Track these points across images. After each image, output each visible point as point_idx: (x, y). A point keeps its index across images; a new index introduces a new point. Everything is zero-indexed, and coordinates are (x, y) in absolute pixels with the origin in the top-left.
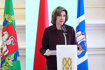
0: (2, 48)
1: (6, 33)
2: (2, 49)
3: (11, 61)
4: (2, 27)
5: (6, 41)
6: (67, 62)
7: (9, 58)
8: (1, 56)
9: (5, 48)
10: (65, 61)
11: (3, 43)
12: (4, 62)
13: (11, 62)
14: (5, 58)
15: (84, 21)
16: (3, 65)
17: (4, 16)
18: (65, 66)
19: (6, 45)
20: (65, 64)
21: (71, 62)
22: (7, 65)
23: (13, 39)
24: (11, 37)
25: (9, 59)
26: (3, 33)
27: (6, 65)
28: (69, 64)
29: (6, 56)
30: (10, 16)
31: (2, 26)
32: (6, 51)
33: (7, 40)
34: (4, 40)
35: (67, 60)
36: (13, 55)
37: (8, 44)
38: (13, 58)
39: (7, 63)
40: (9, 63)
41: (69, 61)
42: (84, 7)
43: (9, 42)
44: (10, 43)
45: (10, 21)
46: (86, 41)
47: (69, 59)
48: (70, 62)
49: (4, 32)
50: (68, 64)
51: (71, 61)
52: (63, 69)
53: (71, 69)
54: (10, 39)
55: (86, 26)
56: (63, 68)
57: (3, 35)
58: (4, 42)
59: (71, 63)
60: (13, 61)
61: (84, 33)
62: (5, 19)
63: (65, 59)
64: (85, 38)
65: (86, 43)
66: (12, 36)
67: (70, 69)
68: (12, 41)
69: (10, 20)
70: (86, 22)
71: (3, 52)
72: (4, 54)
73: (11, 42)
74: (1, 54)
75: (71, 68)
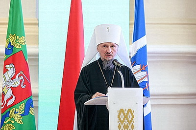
0: (3, 93)
1: (11, 68)
2: (3, 95)
3: (19, 116)
4: (4, 57)
5: (11, 81)
6: (126, 117)
7: (17, 110)
8: (2, 106)
9: (9, 93)
10: (122, 114)
11: (5, 85)
12: (8, 118)
13: (20, 118)
14: (8, 110)
15: (145, 48)
16: (5, 122)
17: (8, 37)
18: (122, 123)
19: (11, 87)
20: (122, 119)
21: (133, 117)
22: (13, 122)
23: (22, 78)
24: (20, 73)
25: (15, 112)
26: (5, 67)
27: (10, 122)
28: (130, 119)
29: (11, 106)
30: (18, 37)
31: (3, 55)
32: (11, 98)
33: (12, 79)
34: (8, 79)
35: (126, 112)
36: (22, 106)
37: (14, 86)
38: (22, 111)
39: (13, 119)
40: (16, 118)
41: (130, 114)
42: (145, 22)
43: (16, 83)
44: (17, 85)
45: (17, 47)
46: (148, 82)
47: (130, 111)
48: (131, 117)
49: (8, 66)
50: (128, 119)
51: (132, 114)
52: (119, 129)
53: (133, 129)
54: (19, 77)
55: (148, 55)
56: (119, 127)
57: (5, 70)
58: (7, 83)
59: (132, 119)
60: (22, 115)
61: (144, 68)
62: (10, 43)
63: (122, 111)
64: (147, 76)
65: (148, 84)
66: (22, 73)
67: (130, 128)
68: (21, 81)
69: (19, 45)
70: (149, 50)
71: (5, 100)
72: (7, 104)
73: (19, 83)
74: (2, 104)
75: (133, 127)
